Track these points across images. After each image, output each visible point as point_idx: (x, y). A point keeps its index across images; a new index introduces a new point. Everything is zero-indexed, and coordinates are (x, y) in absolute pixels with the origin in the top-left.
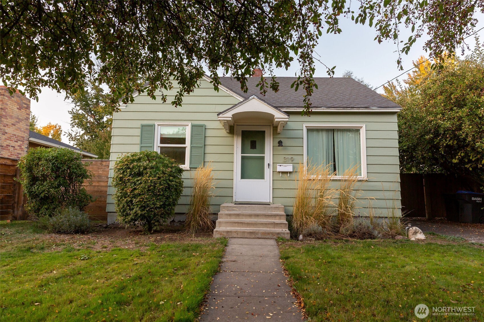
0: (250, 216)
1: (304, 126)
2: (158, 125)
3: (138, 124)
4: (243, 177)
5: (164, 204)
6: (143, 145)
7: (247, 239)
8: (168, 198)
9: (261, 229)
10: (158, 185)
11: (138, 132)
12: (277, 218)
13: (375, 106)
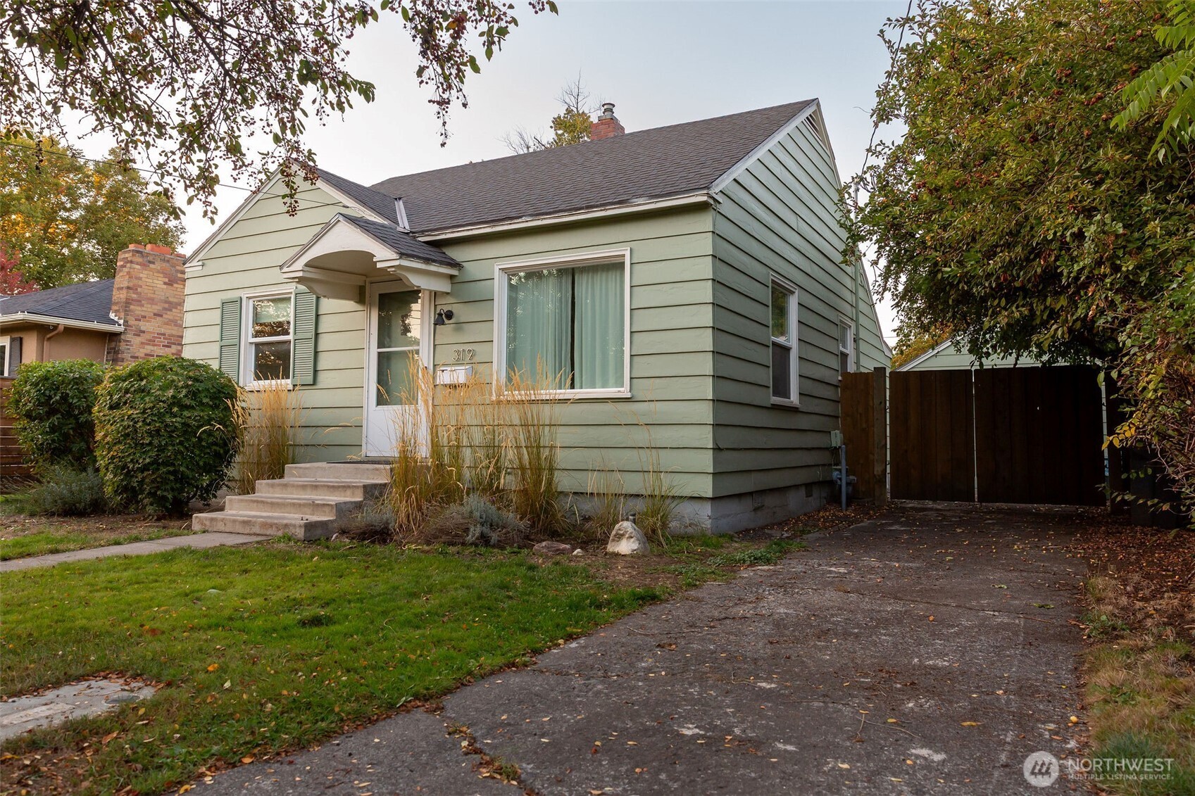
0: (304, 487)
1: (496, 269)
2: (249, 298)
3: (216, 301)
4: (381, 401)
5: (155, 462)
6: (224, 343)
7: (218, 534)
8: (161, 449)
9: (292, 515)
10: (140, 424)
11: (215, 316)
12: (349, 492)
13: (640, 196)
